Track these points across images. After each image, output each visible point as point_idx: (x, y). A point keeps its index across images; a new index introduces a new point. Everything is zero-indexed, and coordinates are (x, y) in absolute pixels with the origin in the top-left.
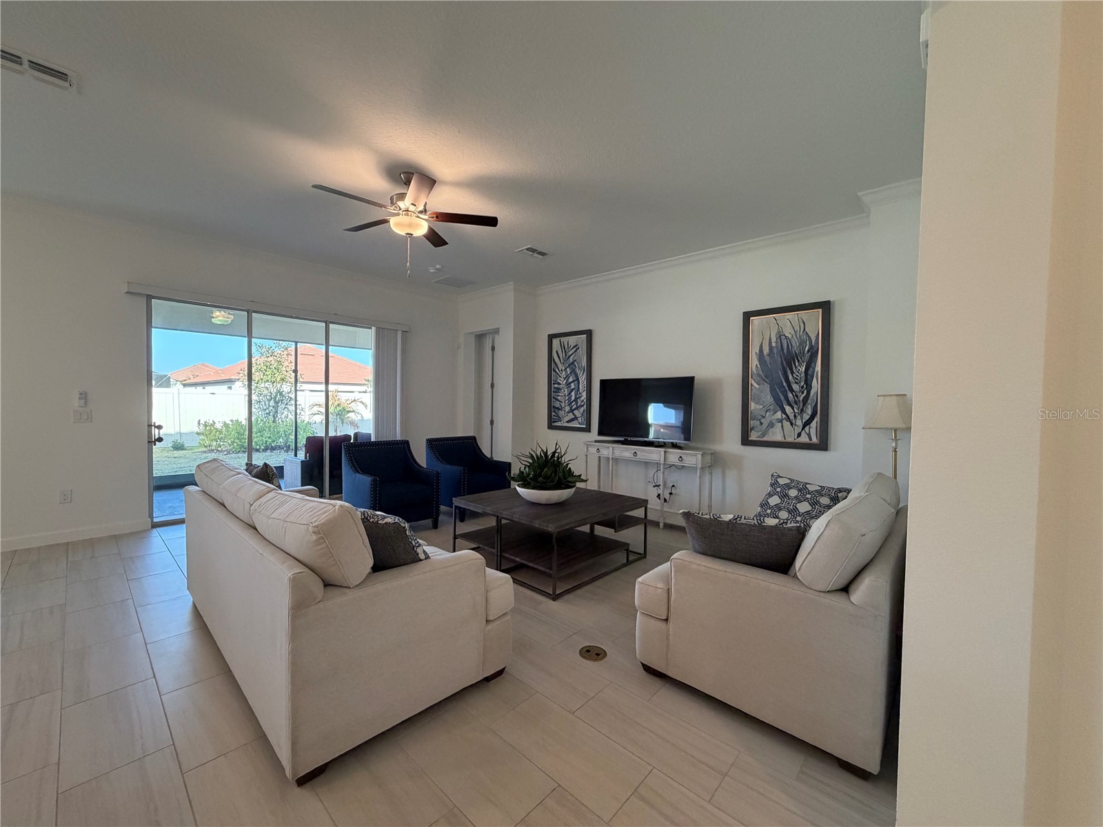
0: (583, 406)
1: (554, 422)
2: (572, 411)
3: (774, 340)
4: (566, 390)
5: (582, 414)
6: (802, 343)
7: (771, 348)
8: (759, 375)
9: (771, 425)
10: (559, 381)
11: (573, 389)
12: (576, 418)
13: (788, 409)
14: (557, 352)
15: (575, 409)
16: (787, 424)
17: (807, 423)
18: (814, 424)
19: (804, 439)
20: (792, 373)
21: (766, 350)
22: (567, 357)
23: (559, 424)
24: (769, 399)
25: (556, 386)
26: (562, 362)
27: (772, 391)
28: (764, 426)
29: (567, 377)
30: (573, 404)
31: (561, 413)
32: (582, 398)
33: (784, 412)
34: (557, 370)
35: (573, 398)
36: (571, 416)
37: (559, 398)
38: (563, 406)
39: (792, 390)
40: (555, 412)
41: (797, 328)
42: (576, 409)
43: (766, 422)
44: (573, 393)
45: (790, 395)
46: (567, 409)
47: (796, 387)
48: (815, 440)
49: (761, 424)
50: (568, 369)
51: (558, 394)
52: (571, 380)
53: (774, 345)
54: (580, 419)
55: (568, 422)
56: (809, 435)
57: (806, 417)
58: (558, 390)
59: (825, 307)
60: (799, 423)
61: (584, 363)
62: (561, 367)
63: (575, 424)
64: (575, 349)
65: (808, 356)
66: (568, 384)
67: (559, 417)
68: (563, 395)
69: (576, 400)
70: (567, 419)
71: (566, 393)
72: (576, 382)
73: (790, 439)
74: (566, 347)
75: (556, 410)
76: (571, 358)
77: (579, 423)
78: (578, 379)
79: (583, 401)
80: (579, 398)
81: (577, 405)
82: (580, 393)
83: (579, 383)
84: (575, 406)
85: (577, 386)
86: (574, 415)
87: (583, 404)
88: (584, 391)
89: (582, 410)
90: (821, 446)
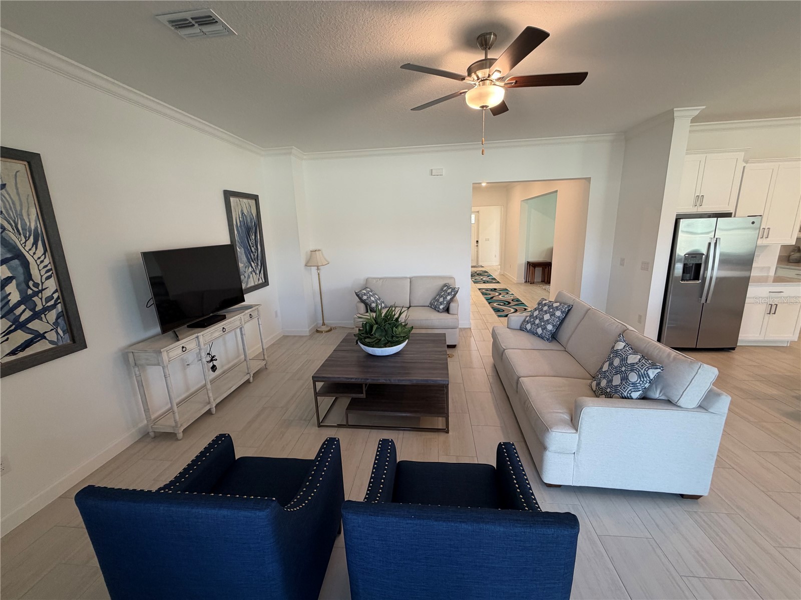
0: (54, 306)
2: (20, 326)
3: (240, 216)
5: (56, 324)
6: (251, 220)
7: (240, 222)
8: (238, 241)
9: (249, 277)
12: (39, 336)
13: (252, 263)
15: (29, 320)
16: (254, 273)
17: (260, 272)
18: (262, 272)
19: (261, 281)
20: (251, 240)
21: (239, 224)
24: (245, 258)
27: (245, 252)
30: (18, 311)
32: (46, 294)
33: (252, 267)
35: (15, 297)
36: (20, 337)
39: (252, 252)
41: (248, 209)
42: (36, 315)
43: (246, 275)
45: (252, 255)
46: (4, 325)
47: (253, 249)
48: (264, 281)
49: (245, 277)
53: (241, 219)
54: (51, 336)
55: (13, 352)
56: (261, 278)
57: (259, 267)
59: (256, 198)
60: (258, 272)
61: (32, 219)
63: (40, 347)
65: (254, 229)
69: (25, 300)
70: (7, 347)
72: (16, 262)
73: (256, 283)
77: (51, 342)
78: (20, 256)
79: (51, 298)
80: (36, 294)
81: (33, 309)
82: (36, 285)
83: (26, 265)
84: (28, 314)
85: (20, 270)
86: (30, 331)
87: (52, 302)
88: (48, 278)
89: (52, 315)
90: (266, 283)
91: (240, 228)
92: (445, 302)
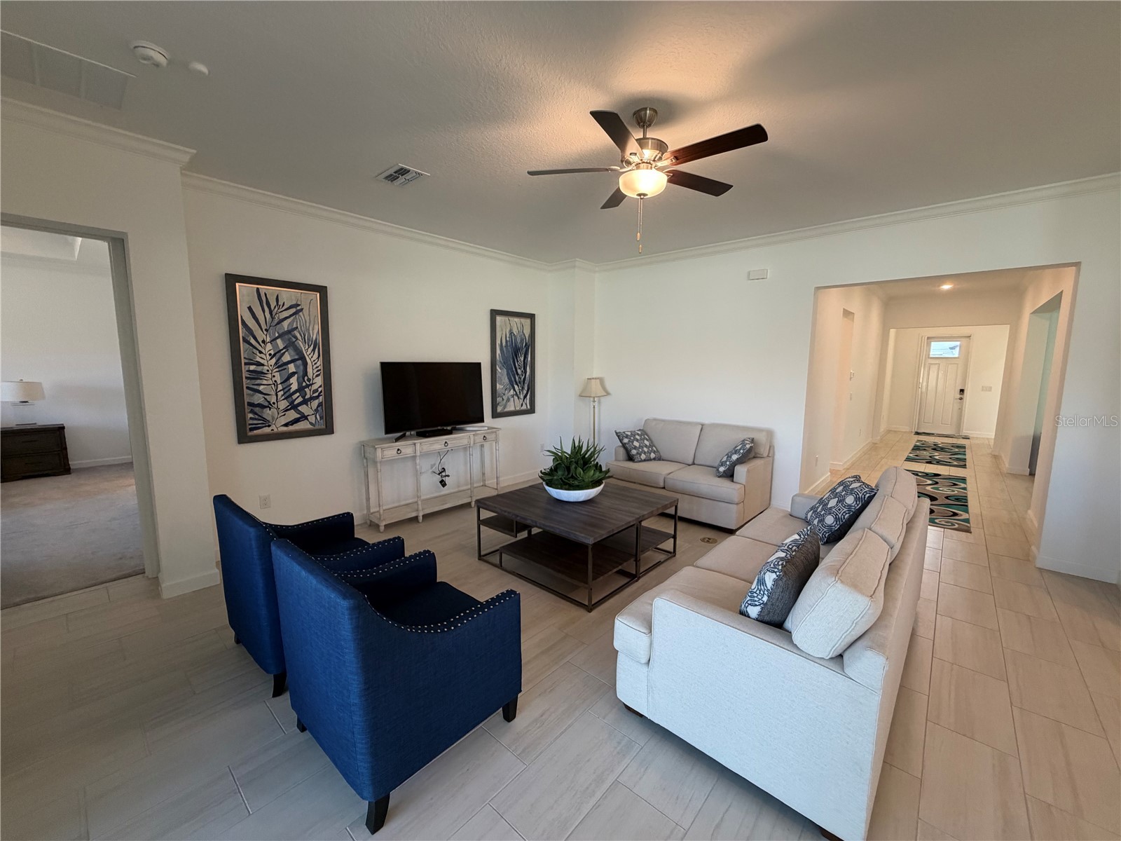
0: (317, 397)
1: (251, 430)
2: (294, 407)
3: (508, 336)
4: (277, 375)
5: (316, 410)
6: (522, 340)
7: (506, 341)
8: (500, 361)
9: (508, 400)
10: (258, 359)
11: (294, 374)
12: (304, 417)
13: (516, 386)
14: (250, 308)
15: (300, 404)
16: (516, 398)
17: (525, 397)
18: (528, 397)
19: (524, 407)
20: (518, 361)
21: (504, 344)
22: (276, 320)
23: (267, 430)
24: (506, 380)
25: (252, 368)
26: (264, 327)
27: (508, 374)
28: (505, 401)
29: (278, 354)
30: (295, 397)
31: (267, 413)
32: (315, 387)
33: (514, 390)
34: (253, 341)
35: (294, 387)
36: (293, 415)
37: (261, 388)
38: (273, 400)
39: (518, 374)
40: (252, 412)
41: (519, 329)
42: (305, 402)
43: (505, 398)
44: (294, 380)
45: (517, 377)
46: (283, 404)
47: (519, 371)
48: (529, 407)
49: (503, 399)
50: (279, 341)
51: (258, 382)
52: (287, 358)
53: (508, 339)
54: (312, 419)
55: (286, 425)
56: (526, 404)
57: (525, 392)
58: (257, 375)
59: (531, 317)
60: (522, 397)
61: (315, 332)
62: (261, 336)
63: (303, 425)
64: (293, 310)
65: (524, 350)
66: (281, 366)
67: (264, 419)
68: (270, 382)
69: (301, 389)
70: (283, 420)
71: (278, 378)
72: (299, 362)
73: (518, 409)
74: (273, 304)
75: (257, 409)
76: (286, 324)
77: (311, 423)
78: (303, 358)
79: (317, 390)
80: (307, 386)
81: (304, 397)
82: (309, 380)
83: (305, 364)
84: (300, 399)
85: (302, 367)
86: (299, 412)
87: (316, 394)
88: (317, 376)
89: (315, 403)
90: (531, 410)
91: (504, 349)
92: (728, 463)
